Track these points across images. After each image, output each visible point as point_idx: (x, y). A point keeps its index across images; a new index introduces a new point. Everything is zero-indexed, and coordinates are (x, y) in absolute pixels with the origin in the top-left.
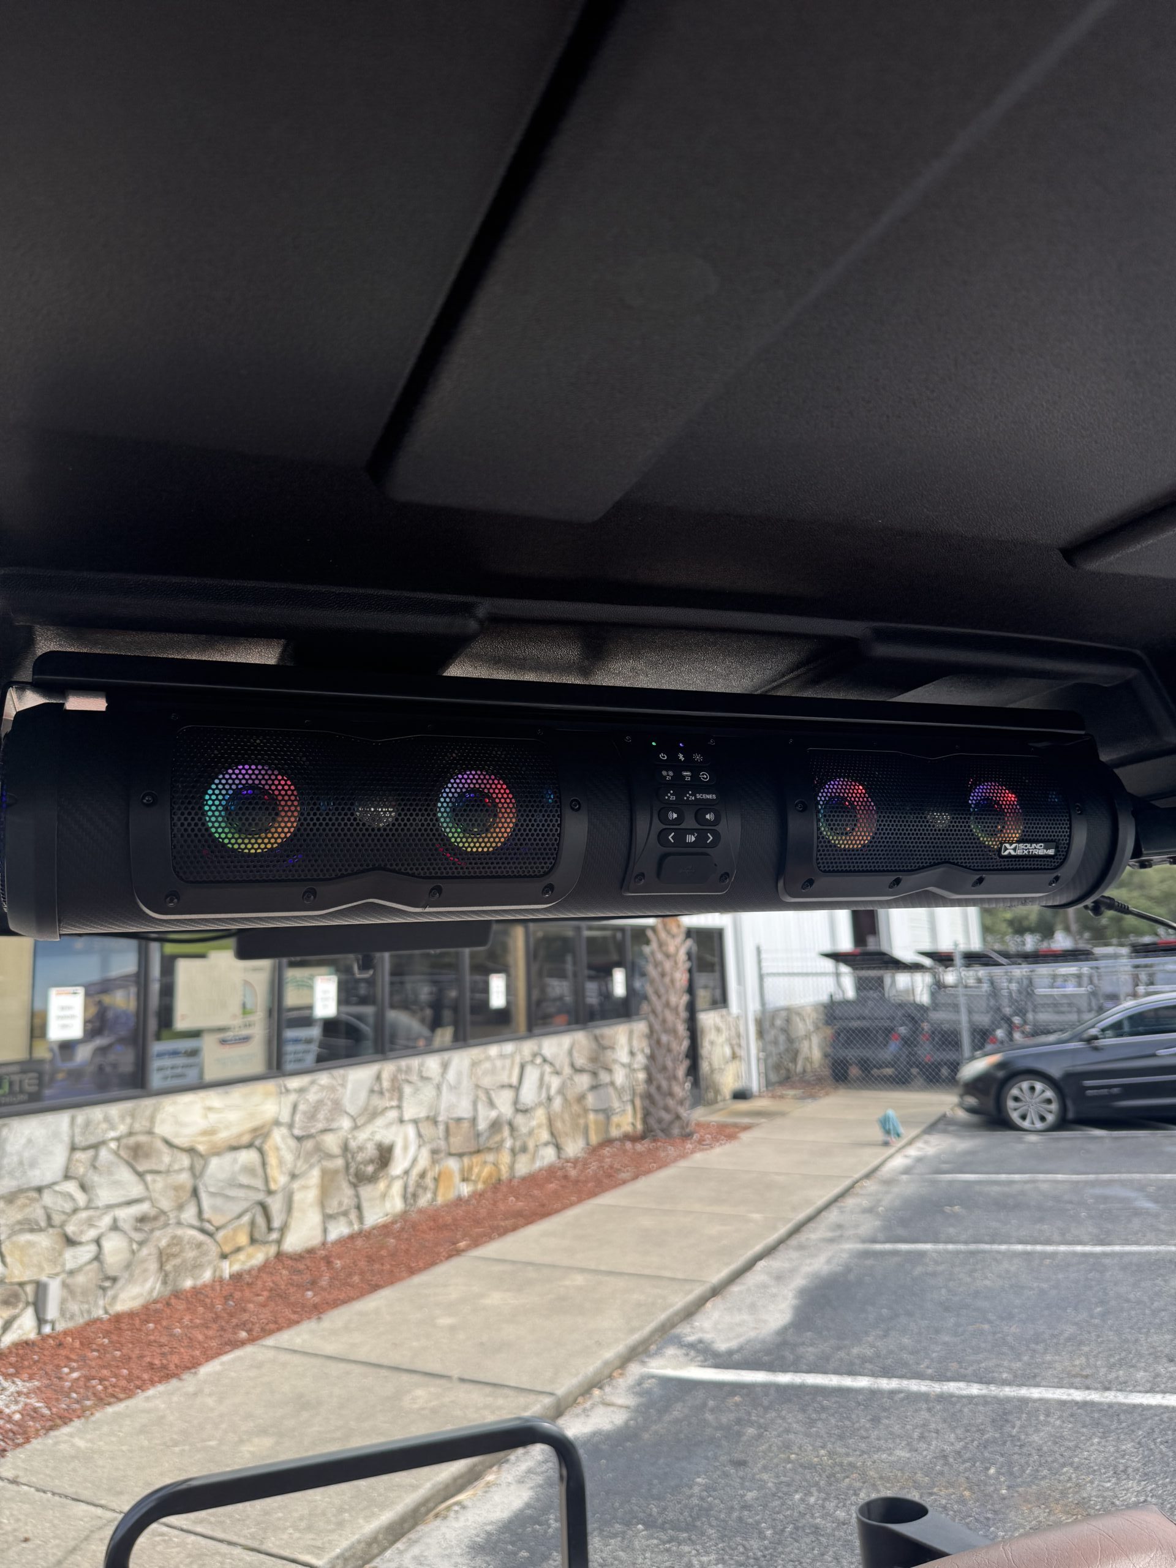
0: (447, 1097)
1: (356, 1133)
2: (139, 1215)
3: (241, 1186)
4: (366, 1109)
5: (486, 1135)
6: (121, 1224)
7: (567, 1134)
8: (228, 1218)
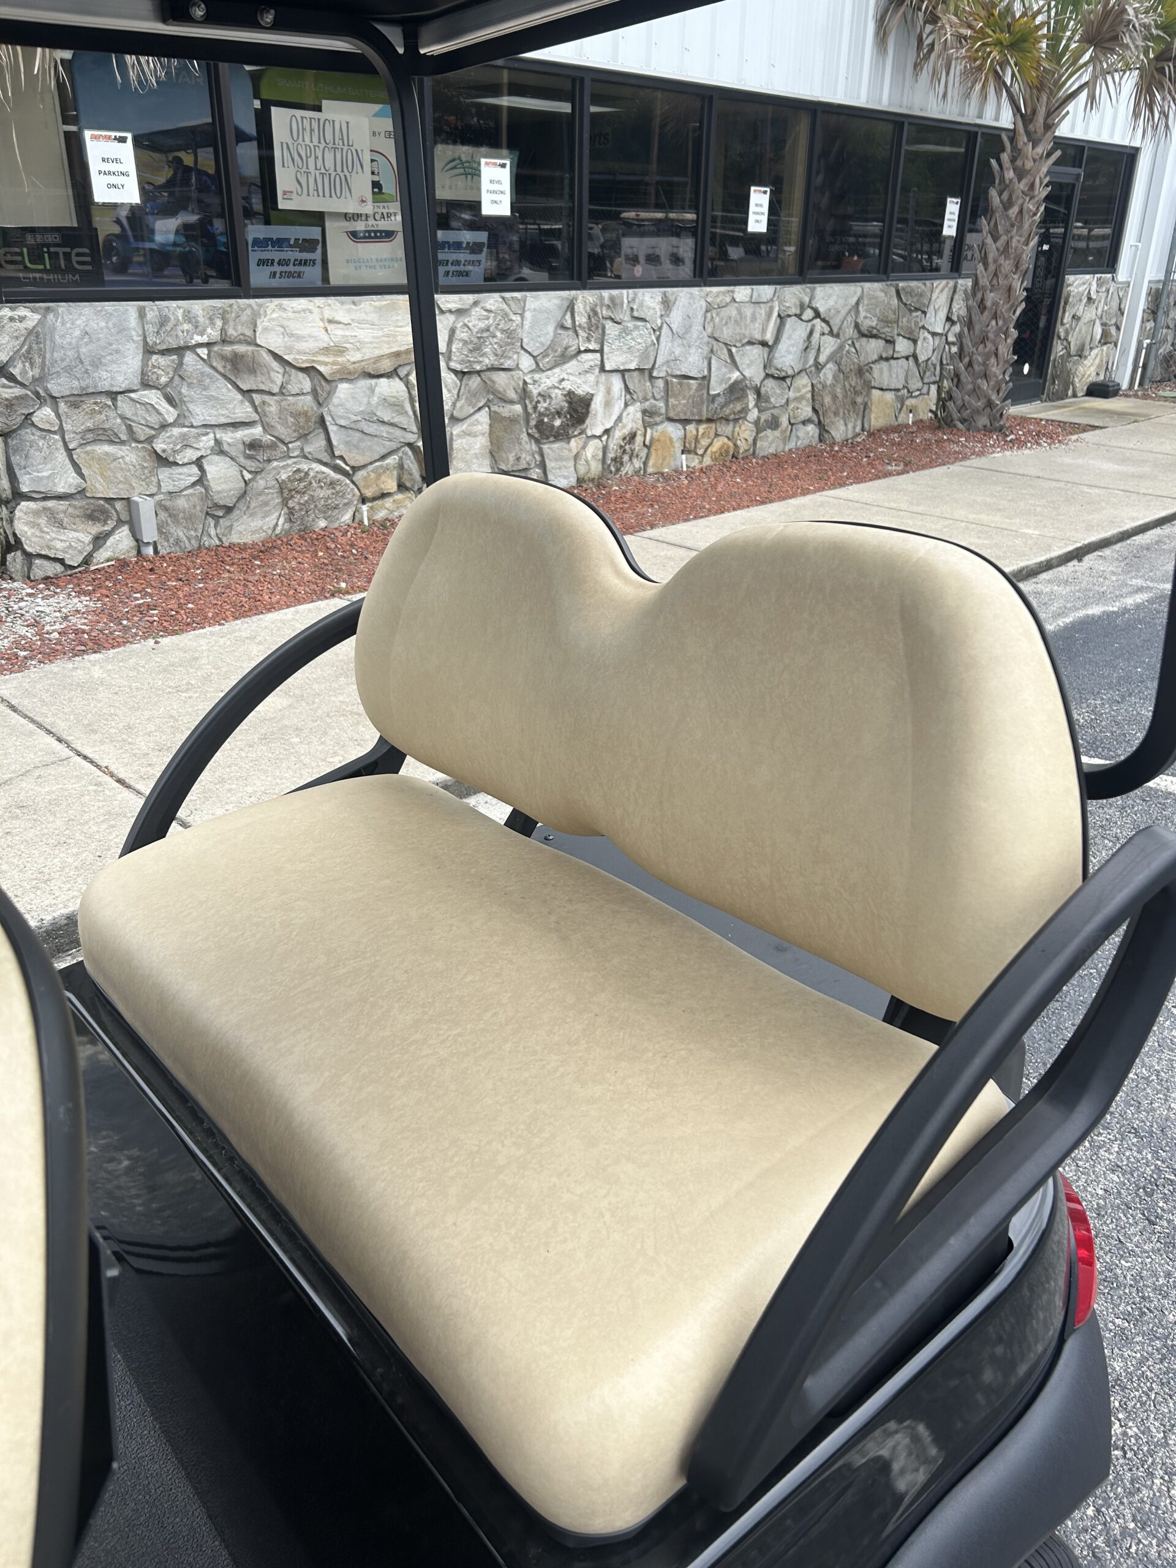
0: (667, 346)
1: (537, 376)
2: (248, 440)
3: (383, 422)
4: (551, 347)
5: (721, 400)
6: (226, 447)
7: (836, 414)
8: (370, 460)
